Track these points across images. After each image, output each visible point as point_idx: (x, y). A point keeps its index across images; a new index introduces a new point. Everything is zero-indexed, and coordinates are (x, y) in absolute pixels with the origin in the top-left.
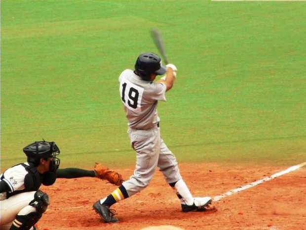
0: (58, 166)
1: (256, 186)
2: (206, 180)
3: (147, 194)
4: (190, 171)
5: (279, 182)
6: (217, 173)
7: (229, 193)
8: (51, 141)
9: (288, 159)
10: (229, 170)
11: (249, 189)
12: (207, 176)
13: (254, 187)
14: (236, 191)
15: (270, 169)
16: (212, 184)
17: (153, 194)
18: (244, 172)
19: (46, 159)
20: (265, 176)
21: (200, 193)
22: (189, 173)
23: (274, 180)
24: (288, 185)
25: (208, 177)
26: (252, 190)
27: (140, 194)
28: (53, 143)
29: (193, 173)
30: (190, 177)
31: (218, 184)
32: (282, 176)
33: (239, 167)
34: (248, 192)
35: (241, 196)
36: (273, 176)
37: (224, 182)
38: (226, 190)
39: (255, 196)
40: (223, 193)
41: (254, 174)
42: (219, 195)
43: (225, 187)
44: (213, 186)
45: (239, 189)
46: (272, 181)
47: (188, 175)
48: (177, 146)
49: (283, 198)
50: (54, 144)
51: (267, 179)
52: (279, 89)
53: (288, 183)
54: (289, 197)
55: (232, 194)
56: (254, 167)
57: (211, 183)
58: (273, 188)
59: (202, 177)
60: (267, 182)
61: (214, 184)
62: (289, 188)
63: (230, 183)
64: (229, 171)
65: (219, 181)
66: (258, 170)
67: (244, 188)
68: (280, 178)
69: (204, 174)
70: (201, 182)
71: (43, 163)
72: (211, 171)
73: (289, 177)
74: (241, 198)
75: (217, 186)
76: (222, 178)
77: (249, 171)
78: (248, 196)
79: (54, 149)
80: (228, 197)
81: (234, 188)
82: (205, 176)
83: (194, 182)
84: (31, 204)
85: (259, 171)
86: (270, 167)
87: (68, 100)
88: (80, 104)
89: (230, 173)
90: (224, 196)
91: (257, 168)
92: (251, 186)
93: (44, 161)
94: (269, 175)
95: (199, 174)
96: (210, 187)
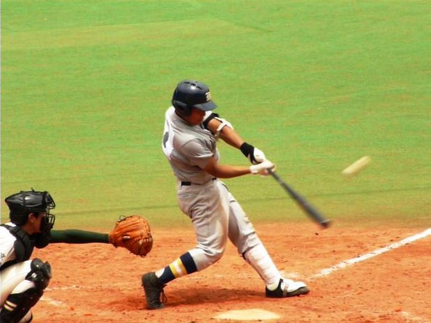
0: (53, 224)
1: (379, 255)
2: (311, 246)
3: (229, 265)
4: (289, 234)
5: (411, 249)
6: (326, 237)
7: (342, 265)
8: (43, 191)
9: (425, 218)
10: (343, 232)
11: (370, 259)
12: (312, 240)
13: (376, 257)
14: (352, 261)
15: (400, 231)
16: (319, 253)
17: (237, 265)
18: (363, 236)
19: (36, 215)
20: (392, 240)
21: (302, 265)
22: (287, 236)
23: (404, 246)
24: (425, 254)
25: (313, 242)
26: (374, 261)
27: (218, 266)
28: (45, 193)
29: (293, 236)
30: (289, 242)
31: (328, 252)
32: (417, 241)
33: (357, 229)
34: (369, 263)
35: (359, 269)
36: (403, 242)
37: (336, 250)
38: (337, 260)
39: (379, 269)
40: (333, 264)
41: (377, 238)
42: (329, 267)
43: (337, 256)
44: (319, 255)
45: (357, 260)
46: (402, 248)
47: (286, 239)
48: (271, 199)
49: (418, 273)
50: (47, 195)
51: (396, 245)
52: (412, 120)
53: (425, 252)
54: (426, 270)
55: (347, 266)
56: (378, 229)
57: (317, 250)
58: (403, 257)
59: (305, 242)
60: (396, 250)
61: (322, 251)
62: (425, 258)
63: (344, 251)
64: (343, 234)
65: (328, 247)
66: (384, 232)
67: (364, 257)
68: (414, 244)
69: (308, 238)
70: (304, 250)
71: (32, 221)
72: (317, 234)
73: (426, 242)
74: (358, 271)
75: (326, 255)
76: (333, 244)
77: (371, 233)
78: (368, 269)
79: (48, 200)
80: (341, 270)
81: (349, 258)
82: (309, 241)
83: (294, 249)
84: (28, 277)
85: (384, 234)
86: (399, 229)
87: (121, 133)
88: (137, 139)
89: (344, 237)
90: (336, 269)
91: (383, 230)
92: (373, 255)
93: (34, 218)
94: (398, 239)
95: (301, 238)
96: (316, 256)
